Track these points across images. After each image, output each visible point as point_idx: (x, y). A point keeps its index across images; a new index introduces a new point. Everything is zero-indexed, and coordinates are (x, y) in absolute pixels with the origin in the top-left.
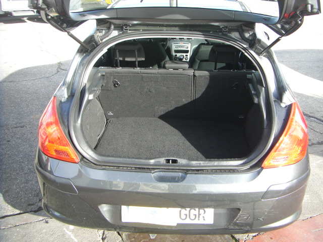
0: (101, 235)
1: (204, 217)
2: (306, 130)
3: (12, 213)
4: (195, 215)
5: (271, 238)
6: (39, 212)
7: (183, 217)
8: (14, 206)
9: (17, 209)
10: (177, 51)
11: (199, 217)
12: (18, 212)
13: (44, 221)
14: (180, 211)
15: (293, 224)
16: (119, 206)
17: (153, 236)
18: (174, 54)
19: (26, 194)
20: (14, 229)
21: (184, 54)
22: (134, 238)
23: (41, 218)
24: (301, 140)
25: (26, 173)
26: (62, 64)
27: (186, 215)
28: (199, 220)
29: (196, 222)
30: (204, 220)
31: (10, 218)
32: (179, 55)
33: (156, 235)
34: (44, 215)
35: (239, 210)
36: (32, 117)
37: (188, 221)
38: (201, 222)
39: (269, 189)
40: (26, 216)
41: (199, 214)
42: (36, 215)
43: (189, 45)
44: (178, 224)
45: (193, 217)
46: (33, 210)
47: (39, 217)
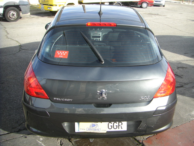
0: (59, 142)
1: (121, 127)
2: (174, 77)
3: (3, 134)
4: (117, 126)
5: (157, 139)
6: (20, 132)
7: (110, 127)
8: (4, 129)
9: (6, 131)
10: (94, 37)
11: (119, 127)
12: (7, 132)
13: (24, 136)
14: (108, 124)
15: (168, 130)
16: (73, 123)
17: (91, 140)
18: (92, 38)
19: (10, 122)
20: (6, 142)
21: (98, 39)
22: (79, 143)
23: (22, 135)
24: (172, 82)
25: (8, 110)
26: (21, 46)
27: (112, 126)
28: (119, 129)
29: (117, 130)
30: (122, 128)
31: (3, 136)
32: (95, 39)
33: (93, 139)
34: (23, 134)
35: (141, 121)
36: (7, 77)
37: (113, 130)
38: (120, 129)
39: (157, 109)
40: (12, 134)
41: (119, 125)
42: (18, 134)
43: (101, 33)
44: (107, 132)
45: (115, 127)
46: (16, 131)
47: (21, 135)
